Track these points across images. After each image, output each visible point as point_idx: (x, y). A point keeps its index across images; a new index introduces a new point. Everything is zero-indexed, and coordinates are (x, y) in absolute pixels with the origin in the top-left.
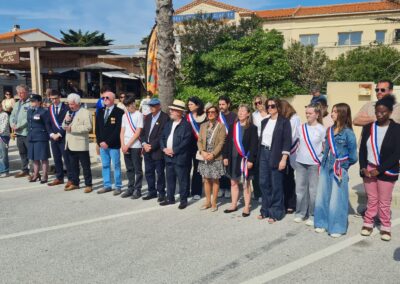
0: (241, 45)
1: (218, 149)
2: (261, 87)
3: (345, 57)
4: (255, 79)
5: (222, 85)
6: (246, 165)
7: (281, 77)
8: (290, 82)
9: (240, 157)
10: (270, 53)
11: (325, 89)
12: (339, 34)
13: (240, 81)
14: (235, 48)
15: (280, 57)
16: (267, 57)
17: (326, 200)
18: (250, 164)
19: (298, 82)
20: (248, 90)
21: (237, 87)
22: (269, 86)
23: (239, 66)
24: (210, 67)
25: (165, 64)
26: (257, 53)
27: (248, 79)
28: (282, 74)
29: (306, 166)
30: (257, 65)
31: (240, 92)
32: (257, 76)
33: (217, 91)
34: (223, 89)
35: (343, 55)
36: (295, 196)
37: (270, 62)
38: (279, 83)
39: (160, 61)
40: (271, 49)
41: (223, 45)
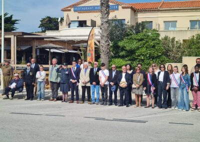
0: (138, 38)
1: (141, 83)
2: (150, 59)
3: (195, 38)
4: (146, 55)
5: (129, 58)
6: (152, 89)
7: (160, 54)
8: (164, 57)
9: (150, 86)
10: (153, 42)
11: (182, 60)
12: (190, 21)
13: (139, 56)
14: (135, 39)
15: (159, 44)
16: (152, 44)
17: (182, 99)
18: (154, 88)
19: (168, 56)
20: (143, 60)
21: (137, 59)
22: (153, 59)
23: (138, 48)
24: (123, 49)
25: (105, 48)
26: (147, 42)
27: (143, 55)
28: (160, 53)
29: (175, 88)
30: (147, 48)
31: (139, 62)
32: (148, 53)
33: (127, 61)
34: (130, 60)
35: (193, 36)
36: (171, 100)
37: (154, 47)
38: (158, 57)
39: (103, 46)
40: (154, 40)
41: (129, 37)
